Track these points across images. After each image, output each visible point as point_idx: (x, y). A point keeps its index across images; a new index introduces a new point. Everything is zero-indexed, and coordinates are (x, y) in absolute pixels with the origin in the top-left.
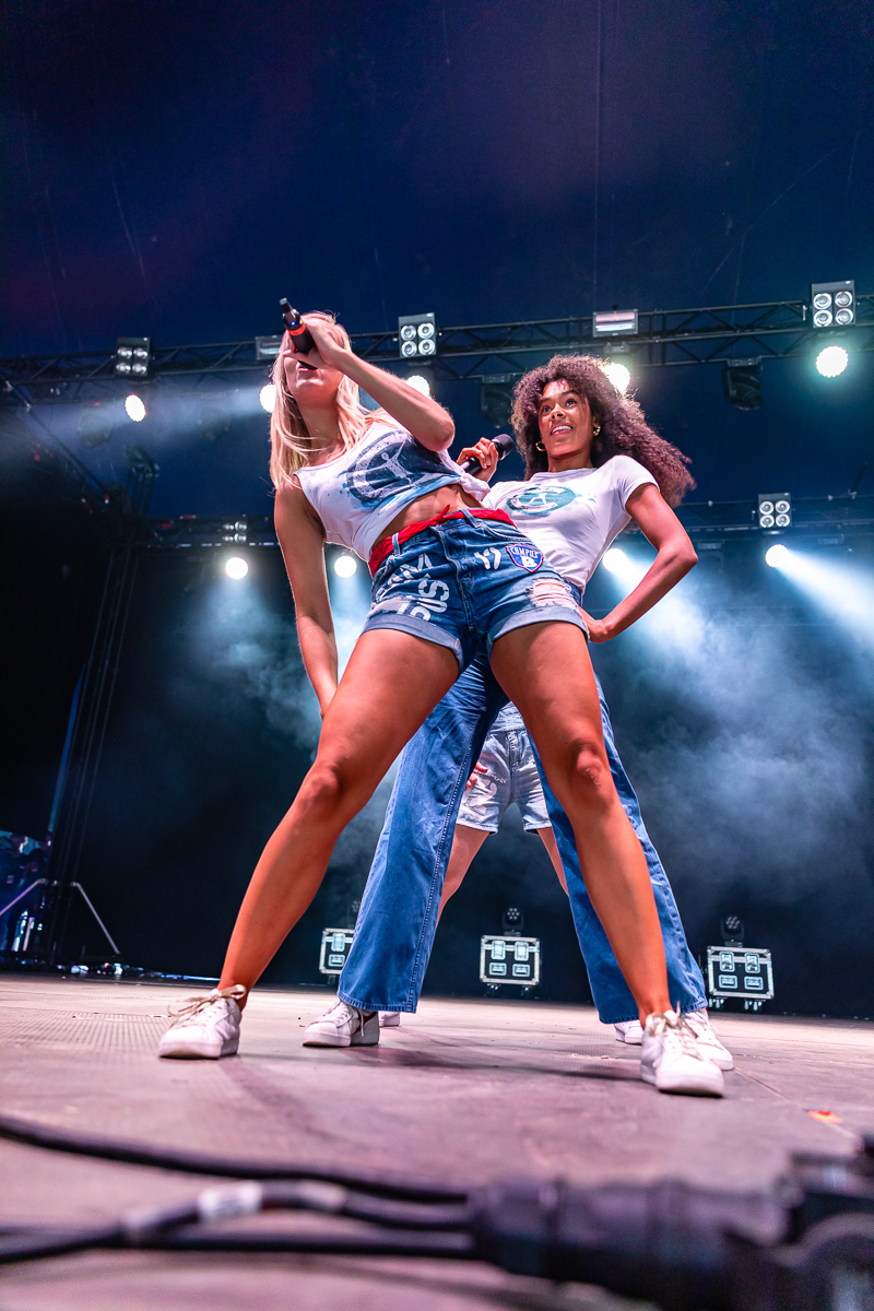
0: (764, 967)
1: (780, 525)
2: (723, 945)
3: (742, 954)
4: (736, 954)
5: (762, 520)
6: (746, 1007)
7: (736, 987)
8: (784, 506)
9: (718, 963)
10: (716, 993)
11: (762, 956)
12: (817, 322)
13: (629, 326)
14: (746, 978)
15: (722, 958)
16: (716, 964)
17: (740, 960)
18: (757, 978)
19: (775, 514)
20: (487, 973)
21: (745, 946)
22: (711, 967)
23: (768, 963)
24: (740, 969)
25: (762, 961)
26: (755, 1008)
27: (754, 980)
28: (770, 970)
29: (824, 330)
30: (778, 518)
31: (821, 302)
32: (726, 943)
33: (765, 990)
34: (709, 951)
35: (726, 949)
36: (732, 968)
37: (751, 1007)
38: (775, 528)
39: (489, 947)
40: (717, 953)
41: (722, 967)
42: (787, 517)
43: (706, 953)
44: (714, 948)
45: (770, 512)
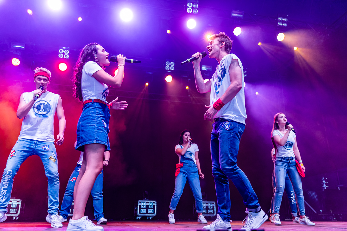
0: (154, 206)
2: (143, 200)
3: (148, 203)
4: (147, 203)
5: (166, 67)
6: (148, 218)
7: (145, 213)
8: (173, 64)
9: (141, 205)
10: (139, 215)
11: (154, 203)
14: (149, 210)
15: (143, 204)
16: (140, 206)
17: (147, 204)
19: (170, 66)
21: (149, 200)
22: (138, 207)
24: (147, 206)
25: (154, 204)
26: (151, 218)
27: (151, 210)
28: (156, 207)
30: (171, 67)
32: (144, 199)
33: (154, 213)
34: (138, 202)
35: (144, 201)
36: (145, 207)
38: (170, 70)
40: (141, 202)
41: (142, 207)
42: (173, 67)
44: (140, 201)
45: (169, 65)
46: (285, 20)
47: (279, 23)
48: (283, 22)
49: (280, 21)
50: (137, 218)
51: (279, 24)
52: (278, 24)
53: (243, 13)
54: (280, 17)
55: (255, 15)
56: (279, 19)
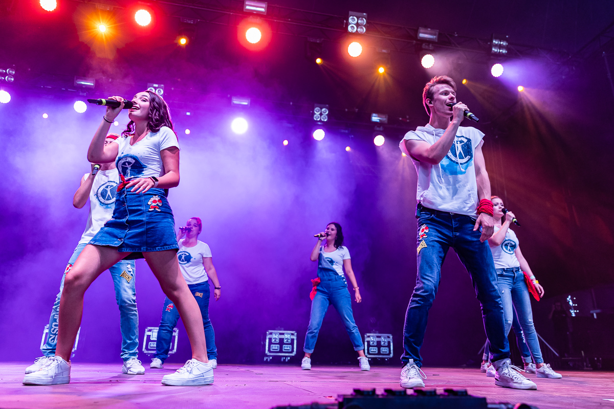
0: (293, 340)
1: (322, 120)
2: (275, 330)
3: (283, 334)
4: (281, 334)
5: (315, 116)
6: (282, 360)
7: (278, 350)
8: (325, 111)
10: (269, 354)
11: (292, 334)
12: (350, 29)
13: (263, 10)
14: (284, 345)
15: (274, 336)
16: (270, 339)
17: (282, 337)
18: (289, 346)
19: (321, 114)
20: (147, 348)
21: (285, 330)
22: (267, 341)
23: (295, 338)
24: (281, 340)
25: (292, 337)
26: (287, 360)
27: (287, 347)
28: (295, 341)
29: (352, 33)
30: (322, 116)
31: (353, 20)
32: (276, 328)
33: (293, 351)
34: (267, 333)
36: (278, 341)
37: (285, 360)
38: (320, 121)
39: (149, 333)
40: (271, 334)
41: (273, 340)
42: (326, 117)
43: (266, 334)
44: (270, 331)
45: (319, 113)
46: (504, 43)
47: (495, 48)
48: (500, 47)
49: (496, 46)
50: (265, 359)
51: (495, 50)
52: (493, 49)
53: (437, 33)
54: (496, 39)
55: (456, 35)
56: (494, 41)
